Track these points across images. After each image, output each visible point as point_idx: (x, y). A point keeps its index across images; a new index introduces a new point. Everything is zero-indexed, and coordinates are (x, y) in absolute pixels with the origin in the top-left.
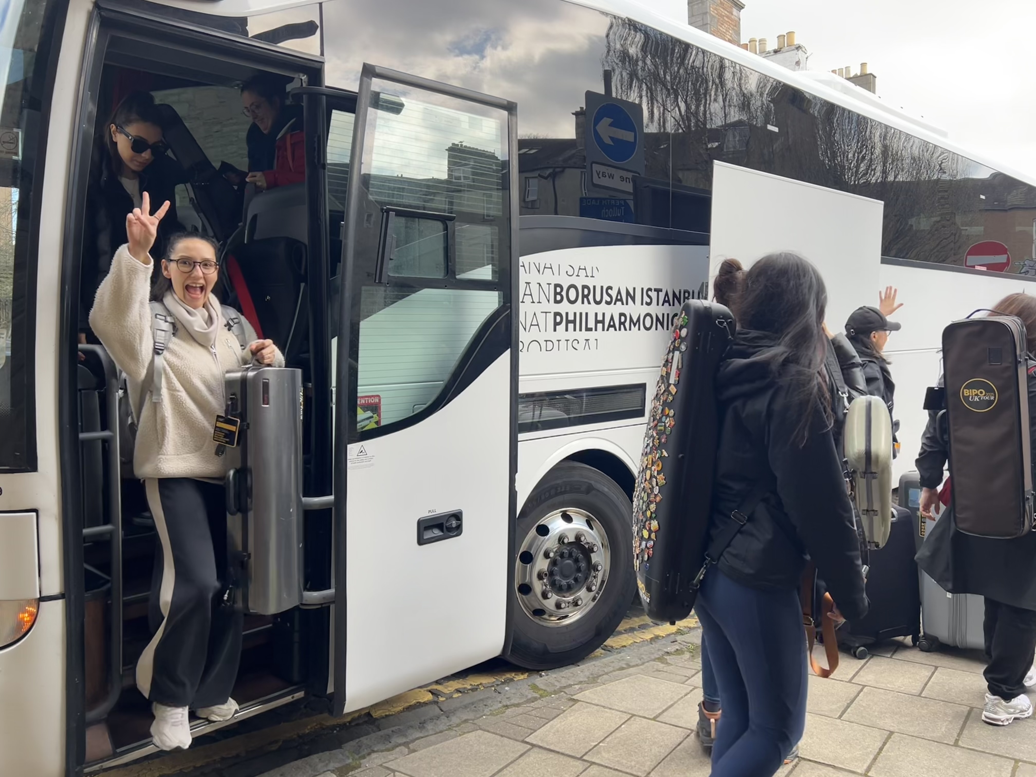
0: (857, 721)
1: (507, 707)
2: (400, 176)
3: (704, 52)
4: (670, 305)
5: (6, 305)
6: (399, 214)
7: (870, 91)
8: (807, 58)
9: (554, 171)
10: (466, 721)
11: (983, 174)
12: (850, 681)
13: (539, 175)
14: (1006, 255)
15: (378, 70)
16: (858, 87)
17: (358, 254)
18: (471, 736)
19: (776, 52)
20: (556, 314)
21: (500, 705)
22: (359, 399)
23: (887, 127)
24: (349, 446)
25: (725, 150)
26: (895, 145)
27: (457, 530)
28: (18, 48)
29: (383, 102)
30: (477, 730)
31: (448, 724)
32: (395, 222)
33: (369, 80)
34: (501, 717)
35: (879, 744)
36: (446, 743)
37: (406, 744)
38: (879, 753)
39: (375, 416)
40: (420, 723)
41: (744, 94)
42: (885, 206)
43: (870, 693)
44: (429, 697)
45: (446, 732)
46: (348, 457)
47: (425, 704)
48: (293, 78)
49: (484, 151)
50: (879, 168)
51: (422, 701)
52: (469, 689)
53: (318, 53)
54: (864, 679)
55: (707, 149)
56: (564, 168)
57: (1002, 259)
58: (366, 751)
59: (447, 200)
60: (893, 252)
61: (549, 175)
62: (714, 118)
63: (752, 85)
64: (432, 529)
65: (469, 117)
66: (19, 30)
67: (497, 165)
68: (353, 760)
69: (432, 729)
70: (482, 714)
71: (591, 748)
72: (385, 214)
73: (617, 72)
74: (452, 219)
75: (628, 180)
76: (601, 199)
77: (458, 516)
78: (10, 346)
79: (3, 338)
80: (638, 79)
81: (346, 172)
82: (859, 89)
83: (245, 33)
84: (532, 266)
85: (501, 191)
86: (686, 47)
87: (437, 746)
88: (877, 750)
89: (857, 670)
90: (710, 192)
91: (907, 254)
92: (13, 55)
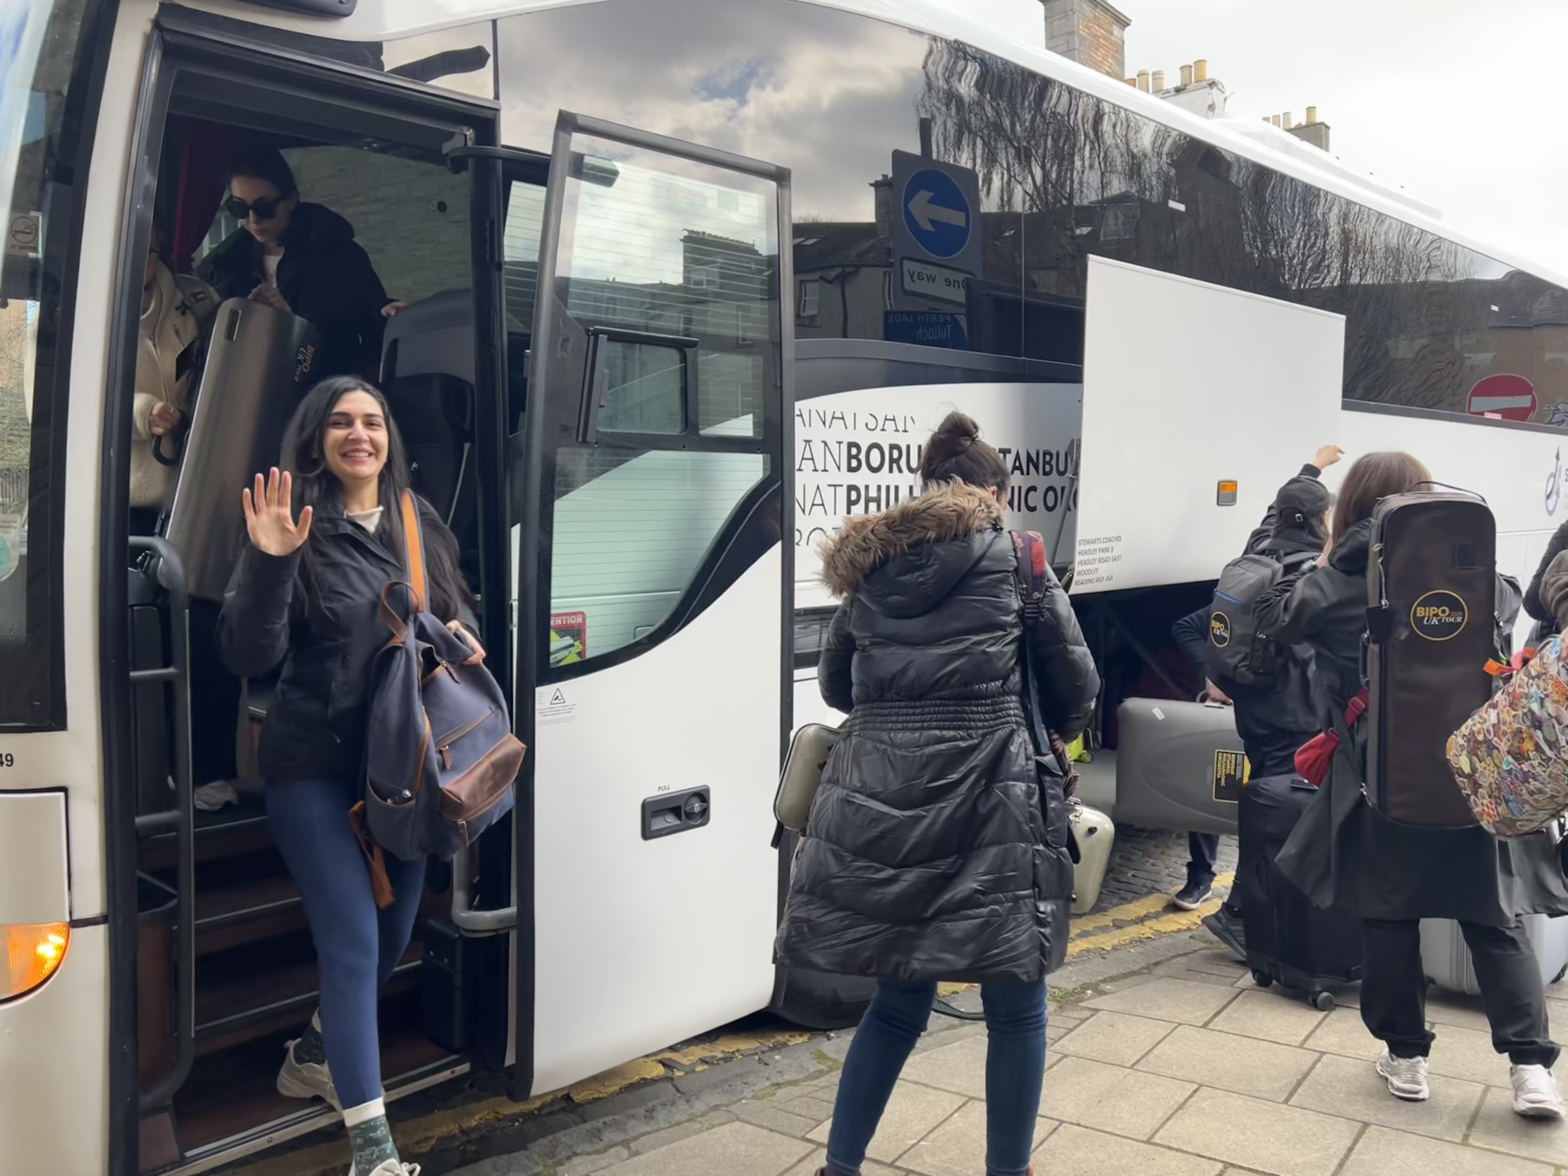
0: (1313, 1107)
1: (778, 1085)
2: (611, 280)
3: (1070, 90)
4: (1022, 473)
5: (18, 477)
6: (614, 337)
7: (1321, 147)
8: (1225, 100)
9: (843, 271)
10: (716, 1107)
11: (1495, 274)
12: (1301, 1046)
13: (821, 277)
14: (1530, 397)
15: (580, 122)
16: (1305, 142)
17: (549, 399)
18: (725, 1131)
19: (1178, 90)
20: (851, 488)
21: (768, 1083)
22: (552, 618)
23: (1349, 203)
24: (539, 690)
25: (1102, 239)
26: (1362, 230)
27: (702, 817)
28: (38, 91)
29: (589, 169)
30: (733, 1121)
31: (689, 1113)
32: (606, 349)
33: (567, 136)
34: (770, 1101)
35: (1348, 1143)
36: (686, 1142)
37: (625, 1143)
38: (1347, 1156)
39: (577, 643)
40: (647, 1111)
41: (1132, 152)
42: (1348, 322)
43: (1331, 1065)
44: (660, 1070)
45: (687, 1124)
46: (537, 706)
47: (654, 1081)
48: (453, 134)
49: (738, 241)
50: (1336, 265)
51: (649, 1077)
52: (720, 1059)
53: (490, 95)
54: (1322, 1043)
55: (1074, 237)
56: (858, 267)
57: (1524, 401)
58: (564, 1154)
59: (682, 316)
60: (1359, 392)
61: (836, 277)
62: (1085, 190)
63: (1145, 140)
64: (664, 815)
65: (720, 191)
66: (40, 63)
67: (757, 262)
68: (544, 1166)
69: (665, 1120)
70: (740, 1097)
71: (907, 1148)
72: (592, 337)
73: (939, 121)
74: (693, 345)
75: (956, 284)
76: (916, 314)
77: (702, 796)
78: (26, 539)
79: (15, 528)
80: (970, 131)
81: (533, 275)
82: (1306, 146)
83: (379, 66)
84: (814, 414)
85: (766, 303)
86: (1046, 83)
87: (673, 1145)
88: (1344, 1152)
89: (1311, 1028)
90: (1082, 303)
91: (1380, 394)
92: (32, 101)
